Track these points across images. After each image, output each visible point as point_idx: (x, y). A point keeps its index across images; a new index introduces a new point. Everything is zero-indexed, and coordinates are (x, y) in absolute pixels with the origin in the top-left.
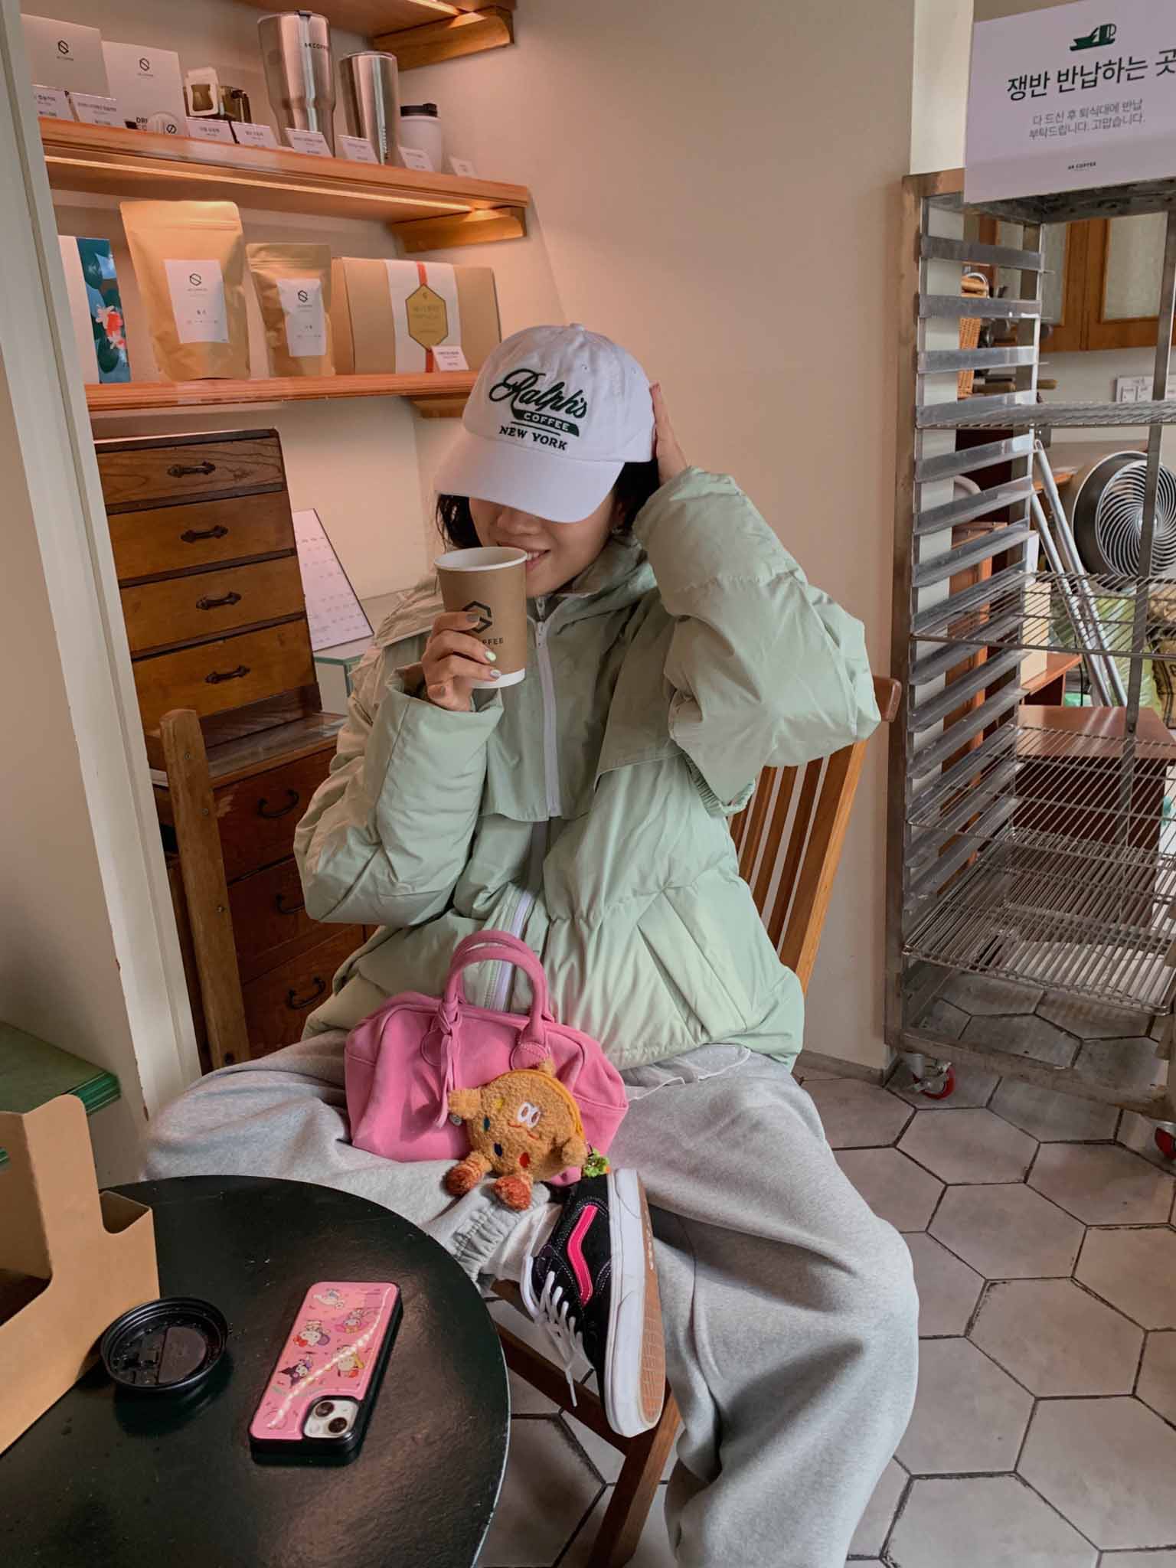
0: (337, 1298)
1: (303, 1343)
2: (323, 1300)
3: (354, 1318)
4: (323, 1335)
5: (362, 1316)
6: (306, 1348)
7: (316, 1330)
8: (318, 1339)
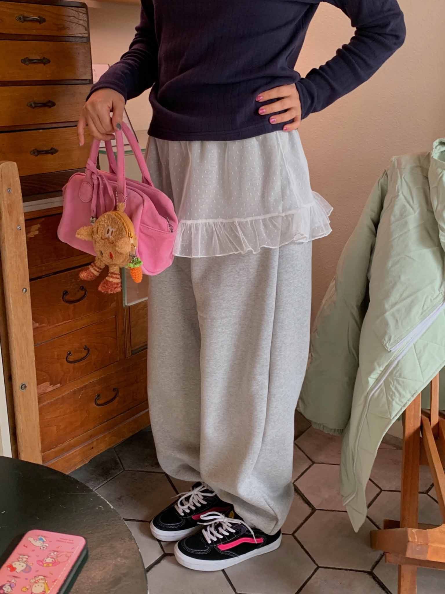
0: (44, 542)
1: (13, 569)
2: (33, 542)
3: (51, 558)
4: (27, 565)
5: (57, 557)
6: (14, 573)
7: (24, 563)
8: (24, 568)
